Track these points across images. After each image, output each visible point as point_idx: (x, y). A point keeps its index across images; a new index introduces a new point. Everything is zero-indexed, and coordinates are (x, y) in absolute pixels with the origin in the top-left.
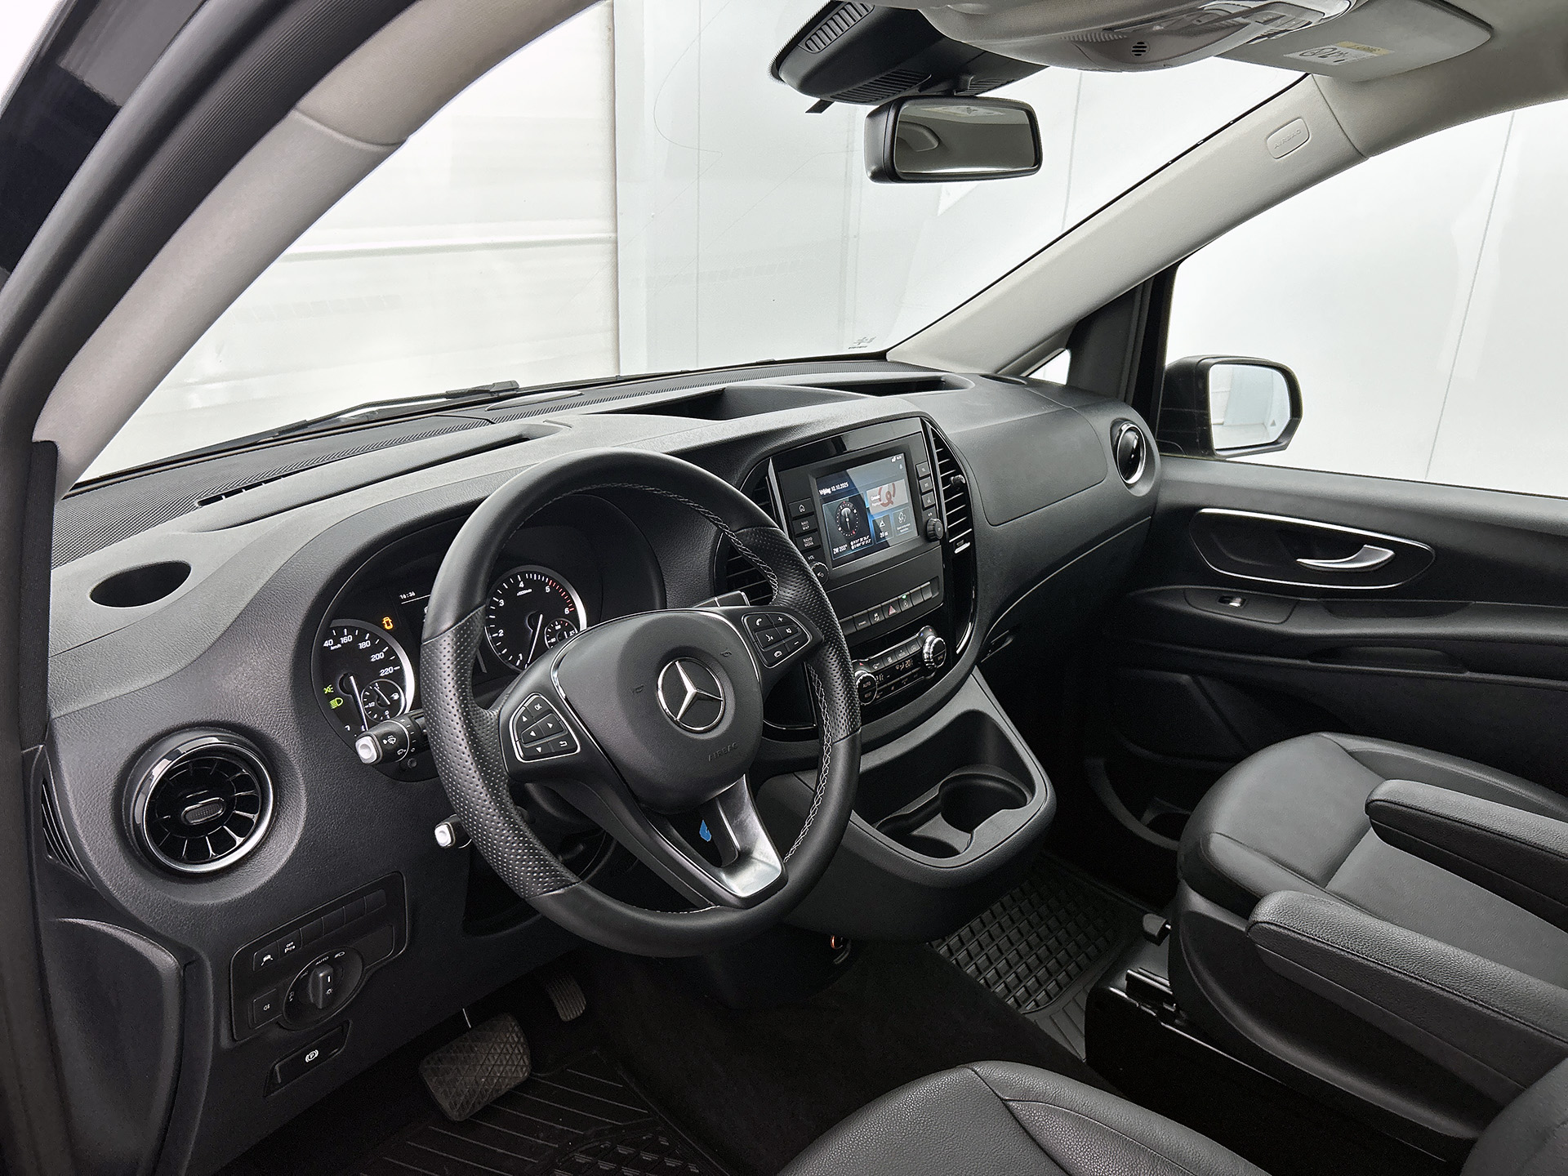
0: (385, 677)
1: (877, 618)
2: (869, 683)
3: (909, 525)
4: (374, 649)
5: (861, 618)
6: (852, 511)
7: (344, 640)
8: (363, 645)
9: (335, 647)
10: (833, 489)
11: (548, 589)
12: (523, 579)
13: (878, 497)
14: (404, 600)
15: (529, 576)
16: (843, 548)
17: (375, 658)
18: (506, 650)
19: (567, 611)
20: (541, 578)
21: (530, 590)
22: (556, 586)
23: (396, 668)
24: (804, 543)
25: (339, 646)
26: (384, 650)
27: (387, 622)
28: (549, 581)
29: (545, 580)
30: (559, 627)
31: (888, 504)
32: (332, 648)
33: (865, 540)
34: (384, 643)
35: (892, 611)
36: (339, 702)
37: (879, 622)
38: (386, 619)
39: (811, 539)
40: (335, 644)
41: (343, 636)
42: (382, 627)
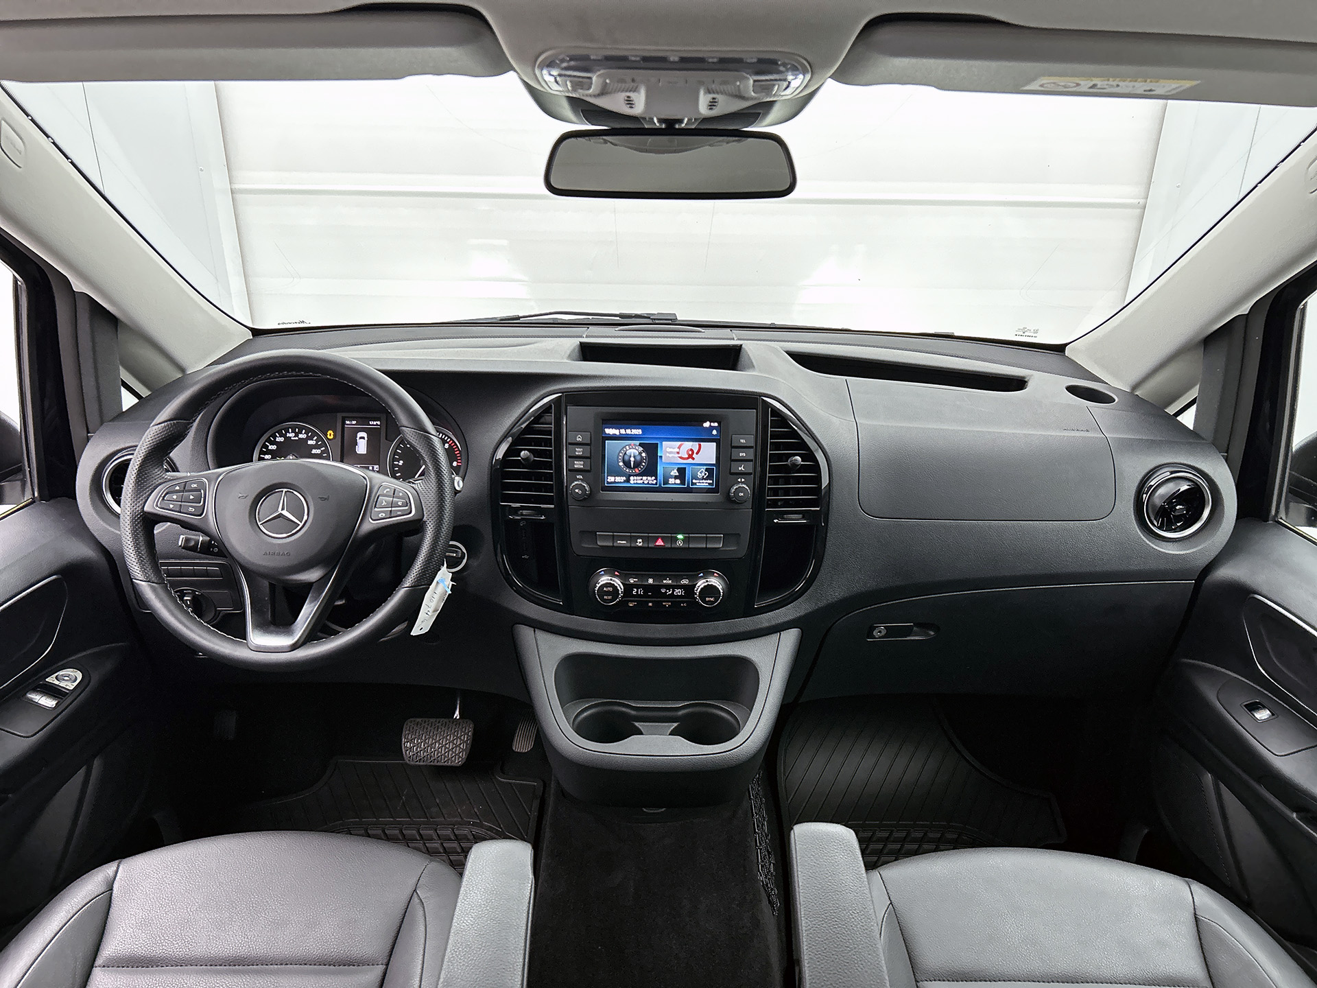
1: (640, 543)
2: (611, 589)
3: (709, 481)
4: (316, 446)
5: (622, 538)
6: (640, 453)
7: (300, 436)
8: (310, 442)
9: (295, 439)
10: (623, 431)
11: (447, 446)
13: (678, 450)
14: (348, 425)
16: (618, 479)
17: (314, 451)
18: (399, 474)
19: (454, 464)
20: (445, 437)
24: (574, 464)
25: (297, 438)
26: (322, 449)
27: (330, 434)
29: (447, 439)
31: (688, 458)
32: (292, 439)
33: (649, 480)
34: (322, 445)
35: (660, 543)
37: (640, 547)
38: (330, 432)
39: (582, 463)
40: (295, 437)
41: (301, 433)
42: (326, 435)
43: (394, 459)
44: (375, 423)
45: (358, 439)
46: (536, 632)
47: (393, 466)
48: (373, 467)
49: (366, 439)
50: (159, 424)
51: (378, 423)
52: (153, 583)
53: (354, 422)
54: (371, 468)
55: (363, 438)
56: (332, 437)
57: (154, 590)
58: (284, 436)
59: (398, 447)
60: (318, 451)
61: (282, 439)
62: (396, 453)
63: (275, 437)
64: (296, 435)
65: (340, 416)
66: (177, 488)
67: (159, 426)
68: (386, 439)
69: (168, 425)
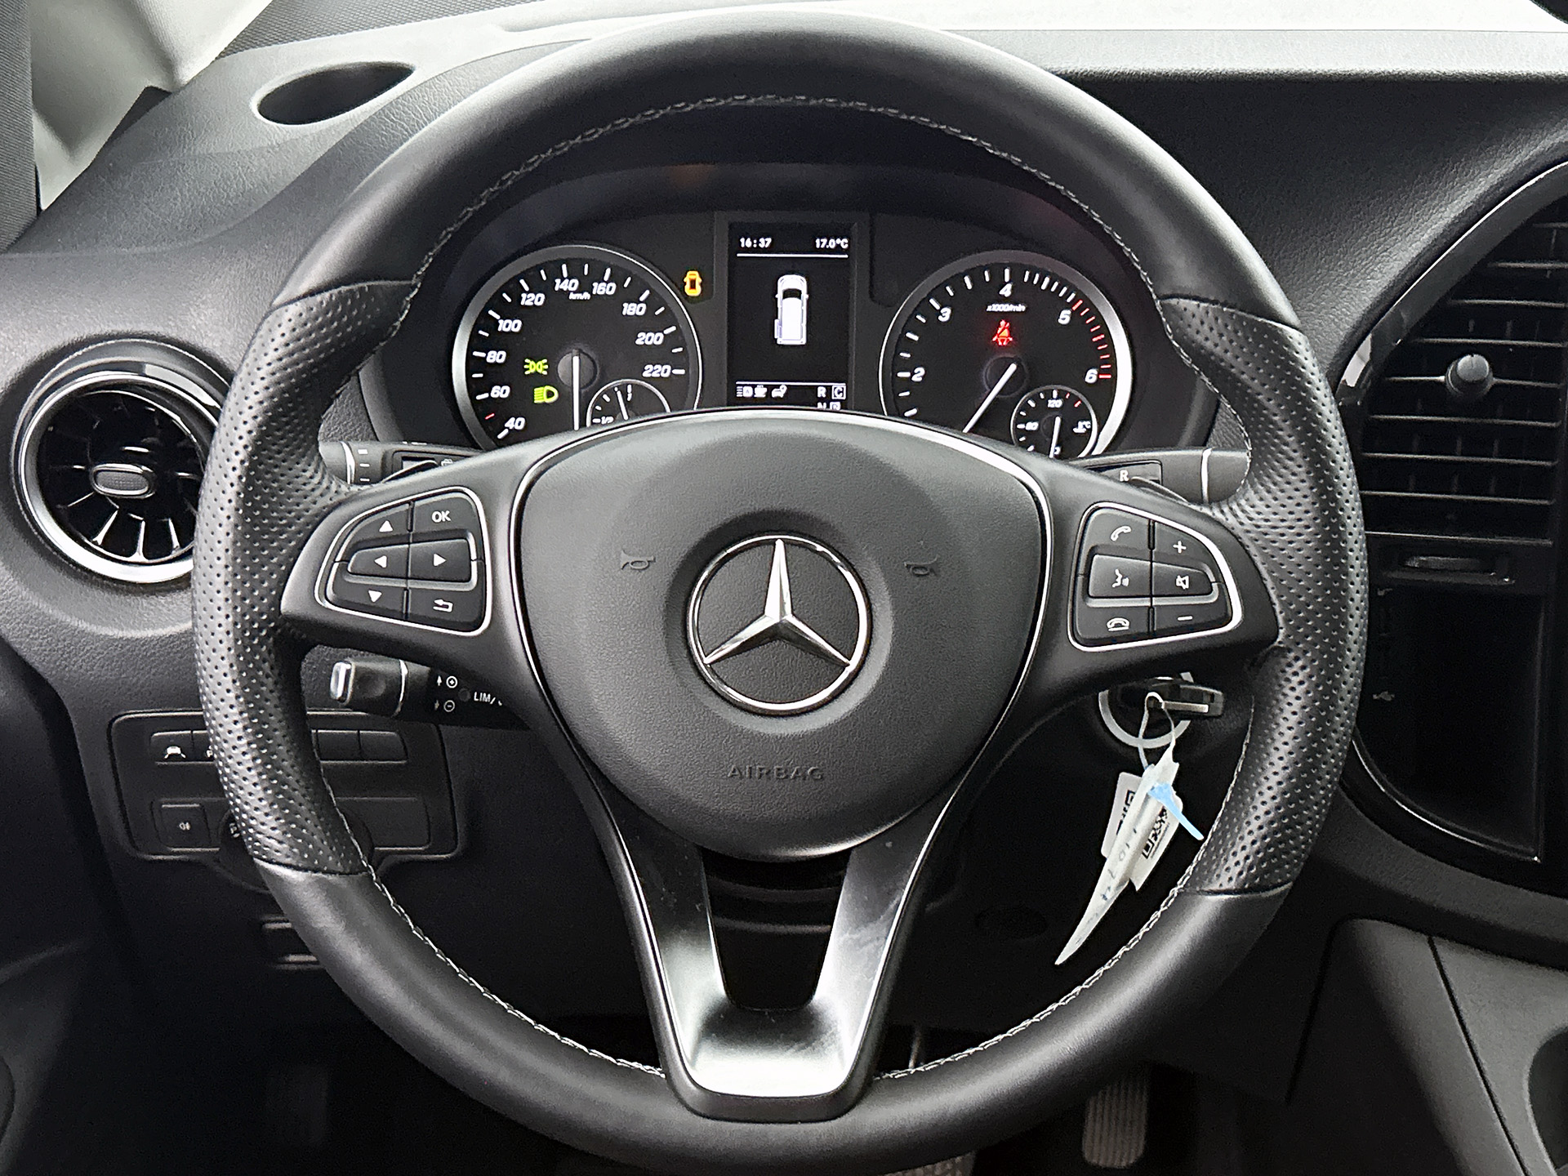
0: (650, 380)
4: (649, 323)
7: (600, 289)
8: (630, 309)
9: (579, 296)
11: (1065, 317)
12: (1016, 279)
14: (746, 250)
15: (1031, 278)
17: (643, 339)
18: (914, 411)
19: (1091, 376)
20: (1059, 289)
21: (1021, 308)
22: (1088, 316)
23: (676, 372)
25: (586, 296)
26: (667, 331)
27: (693, 283)
28: (1074, 302)
29: (1067, 295)
30: (1058, 404)
32: (572, 296)
34: (669, 318)
36: (550, 394)
38: (693, 275)
40: (580, 291)
41: (601, 280)
42: (680, 288)
43: (894, 364)
44: (832, 244)
45: (779, 296)
46: (1440, 949)
47: (894, 385)
48: (829, 389)
49: (805, 296)
50: (312, 293)
51: (843, 243)
52: (329, 872)
53: (765, 242)
54: (822, 392)
55: (792, 293)
56: (697, 292)
57: (334, 897)
58: (547, 288)
59: (910, 324)
60: (656, 339)
61: (538, 299)
62: (901, 343)
63: (517, 293)
64: (585, 287)
65: (721, 221)
66: (386, 527)
67: (311, 300)
68: (872, 296)
69: (342, 298)
